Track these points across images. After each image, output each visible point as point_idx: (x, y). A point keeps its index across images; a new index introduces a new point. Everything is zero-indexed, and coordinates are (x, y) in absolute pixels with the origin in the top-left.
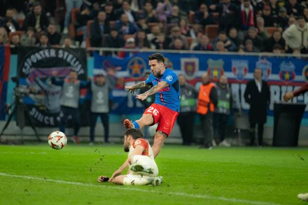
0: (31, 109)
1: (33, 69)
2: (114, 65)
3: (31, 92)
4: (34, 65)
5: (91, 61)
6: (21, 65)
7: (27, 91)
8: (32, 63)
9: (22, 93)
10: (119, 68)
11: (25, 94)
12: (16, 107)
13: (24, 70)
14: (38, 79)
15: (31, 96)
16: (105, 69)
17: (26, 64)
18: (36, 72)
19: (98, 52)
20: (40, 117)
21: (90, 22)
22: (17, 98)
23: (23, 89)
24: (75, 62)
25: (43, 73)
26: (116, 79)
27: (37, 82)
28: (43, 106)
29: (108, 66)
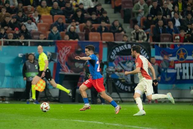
1: (117, 56)
2: (168, 53)
3: (116, 71)
4: (118, 54)
5: (153, 51)
6: (109, 54)
7: (114, 70)
8: (117, 52)
9: (111, 72)
10: (171, 55)
11: (113, 72)
12: (107, 80)
13: (111, 57)
14: (120, 62)
15: (116, 73)
16: (162, 56)
17: (113, 53)
18: (119, 58)
19: (158, 45)
22: (108, 75)
23: (111, 69)
25: (123, 59)
26: (170, 62)
27: (120, 64)
28: (124, 79)
29: (164, 54)
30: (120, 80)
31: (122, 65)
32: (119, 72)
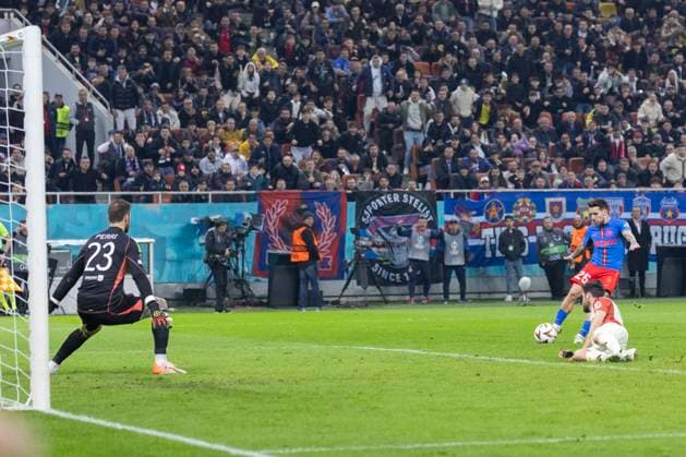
0: (373, 265)
1: (374, 218)
2: (467, 209)
3: (374, 245)
4: (375, 213)
5: (440, 205)
6: (359, 214)
7: (370, 243)
8: (373, 210)
9: (364, 246)
10: (474, 213)
11: (367, 247)
12: (357, 264)
13: (364, 220)
14: (380, 229)
15: (374, 249)
16: (457, 215)
17: (366, 212)
19: (448, 194)
20: (385, 274)
21: (434, 160)
22: (358, 253)
23: (364, 242)
24: (422, 208)
26: (472, 225)
27: (379, 233)
28: (387, 261)
29: (461, 211)
30: (380, 262)
31: (383, 233)
32: (378, 247)
